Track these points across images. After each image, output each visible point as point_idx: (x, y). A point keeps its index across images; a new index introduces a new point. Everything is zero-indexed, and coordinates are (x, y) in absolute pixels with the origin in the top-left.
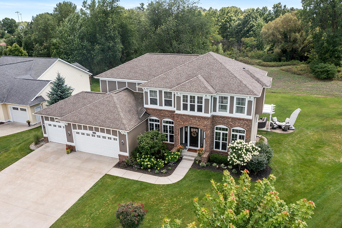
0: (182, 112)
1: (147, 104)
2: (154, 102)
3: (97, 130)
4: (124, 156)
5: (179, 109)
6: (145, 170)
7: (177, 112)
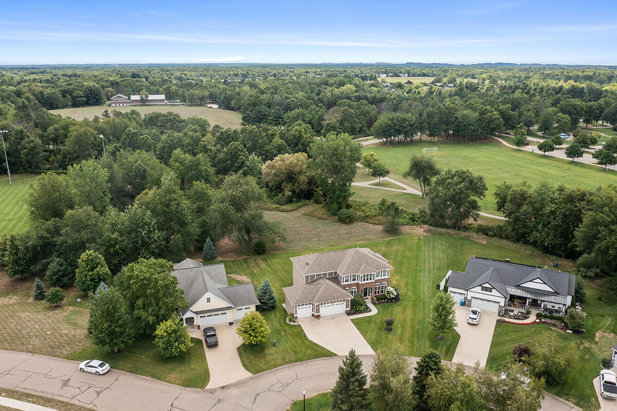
0: (363, 282)
1: (343, 283)
2: (347, 281)
3: (335, 302)
4: (348, 310)
5: (361, 281)
6: (361, 312)
7: (360, 283)
